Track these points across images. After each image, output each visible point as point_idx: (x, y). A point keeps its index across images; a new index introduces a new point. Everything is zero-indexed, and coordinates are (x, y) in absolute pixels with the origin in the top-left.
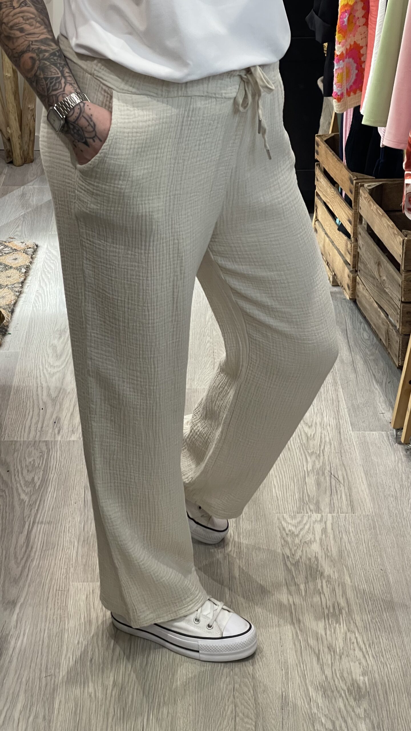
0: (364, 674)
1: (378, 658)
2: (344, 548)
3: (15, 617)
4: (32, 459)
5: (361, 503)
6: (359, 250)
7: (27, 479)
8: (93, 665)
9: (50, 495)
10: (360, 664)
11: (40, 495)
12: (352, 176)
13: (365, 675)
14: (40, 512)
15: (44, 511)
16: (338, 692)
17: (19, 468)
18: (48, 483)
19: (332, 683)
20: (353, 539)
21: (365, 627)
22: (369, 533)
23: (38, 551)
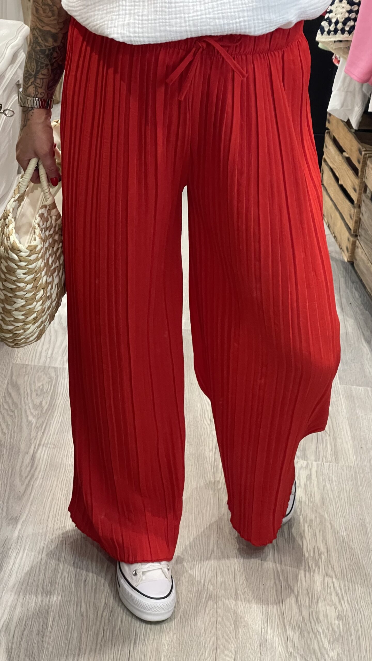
0: (339, 618)
1: (353, 604)
2: (327, 496)
3: (16, 533)
4: (41, 383)
5: (344, 454)
6: (361, 216)
7: (35, 403)
8: (87, 587)
10: (335, 608)
11: (47, 419)
12: (361, 147)
13: (340, 620)
14: (46, 434)
15: (49, 435)
16: (314, 633)
17: (29, 391)
18: (54, 408)
19: (308, 624)
20: (335, 488)
21: (342, 573)
22: (350, 483)
23: (42, 471)
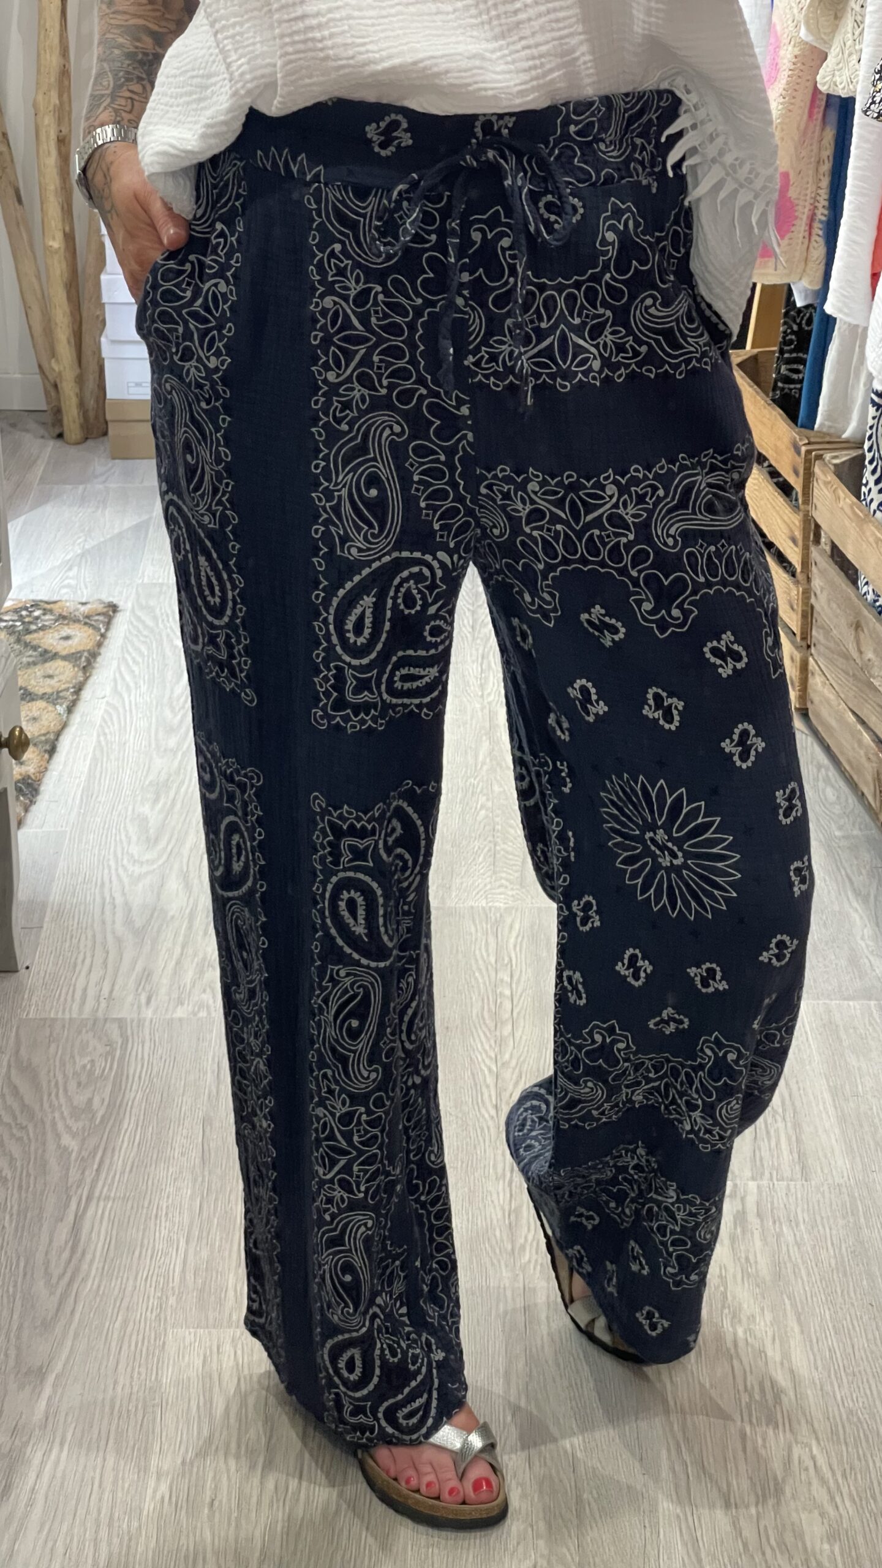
0: (832, 1536)
1: (864, 1502)
2: (786, 1257)
3: (42, 1404)
4: (89, 1058)
5: (823, 1159)
6: (813, 600)
7: (75, 1103)
8: (217, 1515)
9: (126, 1139)
11: (105, 1137)
12: (797, 437)
13: (835, 1541)
14: (103, 1176)
15: (112, 1174)
17: (60, 1078)
18: (122, 1111)
19: (758, 1558)
20: (806, 1237)
21: (834, 1433)
23: (97, 1260)
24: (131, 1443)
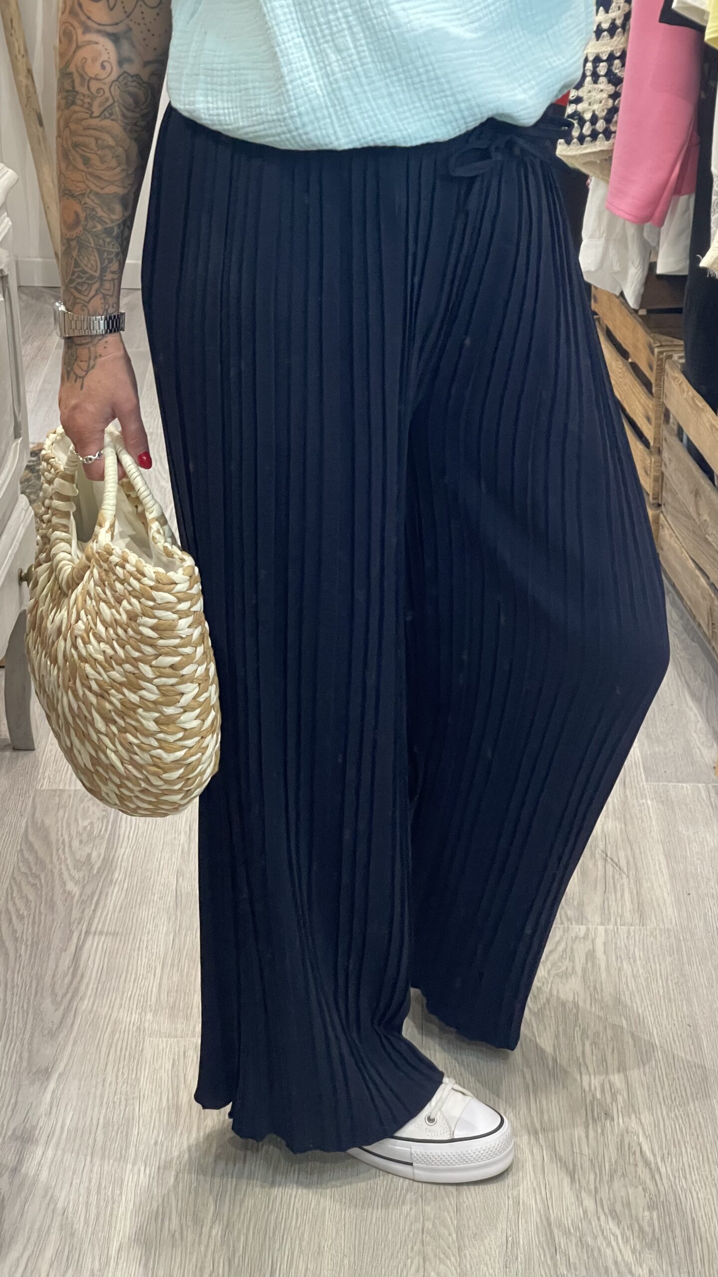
0: (651, 1207)
1: (677, 1180)
2: (625, 986)
3: (48, 1096)
4: (89, 821)
5: (656, 908)
6: (663, 469)
7: (78, 857)
9: (117, 887)
10: (644, 1190)
11: (100, 885)
12: (652, 341)
13: (654, 1209)
14: (98, 914)
15: (105, 913)
16: (605, 1238)
17: (66, 837)
18: (114, 864)
19: (594, 1223)
20: (641, 972)
21: (656, 1125)
22: (668, 959)
23: (92, 981)
24: (116, 1128)
